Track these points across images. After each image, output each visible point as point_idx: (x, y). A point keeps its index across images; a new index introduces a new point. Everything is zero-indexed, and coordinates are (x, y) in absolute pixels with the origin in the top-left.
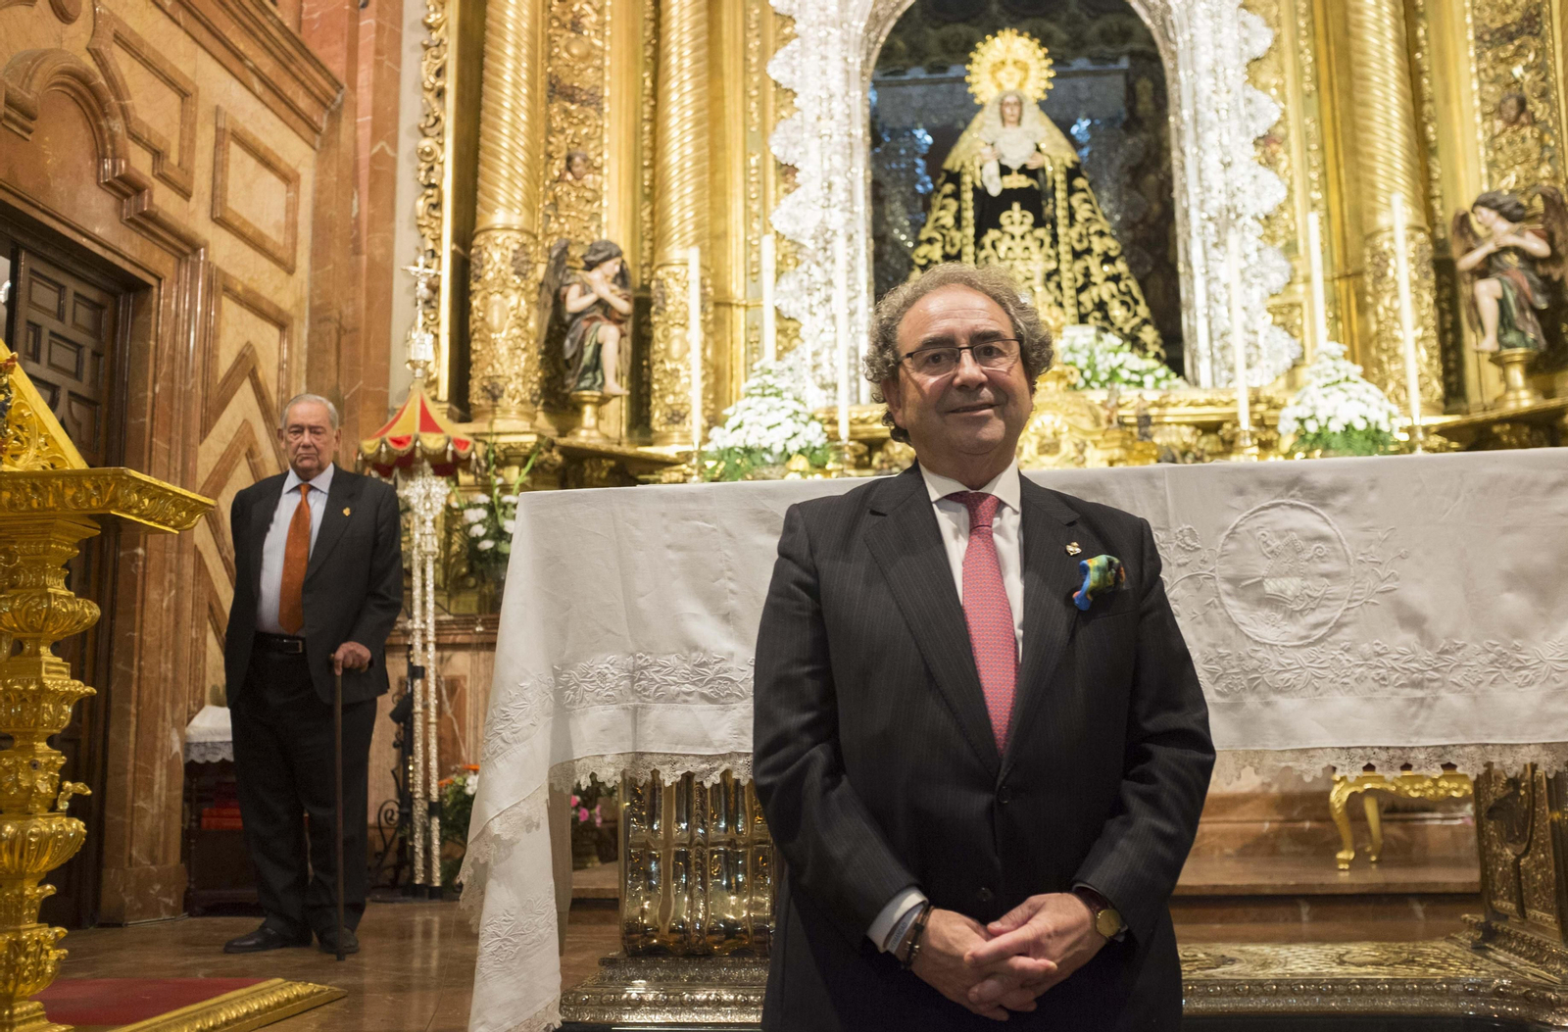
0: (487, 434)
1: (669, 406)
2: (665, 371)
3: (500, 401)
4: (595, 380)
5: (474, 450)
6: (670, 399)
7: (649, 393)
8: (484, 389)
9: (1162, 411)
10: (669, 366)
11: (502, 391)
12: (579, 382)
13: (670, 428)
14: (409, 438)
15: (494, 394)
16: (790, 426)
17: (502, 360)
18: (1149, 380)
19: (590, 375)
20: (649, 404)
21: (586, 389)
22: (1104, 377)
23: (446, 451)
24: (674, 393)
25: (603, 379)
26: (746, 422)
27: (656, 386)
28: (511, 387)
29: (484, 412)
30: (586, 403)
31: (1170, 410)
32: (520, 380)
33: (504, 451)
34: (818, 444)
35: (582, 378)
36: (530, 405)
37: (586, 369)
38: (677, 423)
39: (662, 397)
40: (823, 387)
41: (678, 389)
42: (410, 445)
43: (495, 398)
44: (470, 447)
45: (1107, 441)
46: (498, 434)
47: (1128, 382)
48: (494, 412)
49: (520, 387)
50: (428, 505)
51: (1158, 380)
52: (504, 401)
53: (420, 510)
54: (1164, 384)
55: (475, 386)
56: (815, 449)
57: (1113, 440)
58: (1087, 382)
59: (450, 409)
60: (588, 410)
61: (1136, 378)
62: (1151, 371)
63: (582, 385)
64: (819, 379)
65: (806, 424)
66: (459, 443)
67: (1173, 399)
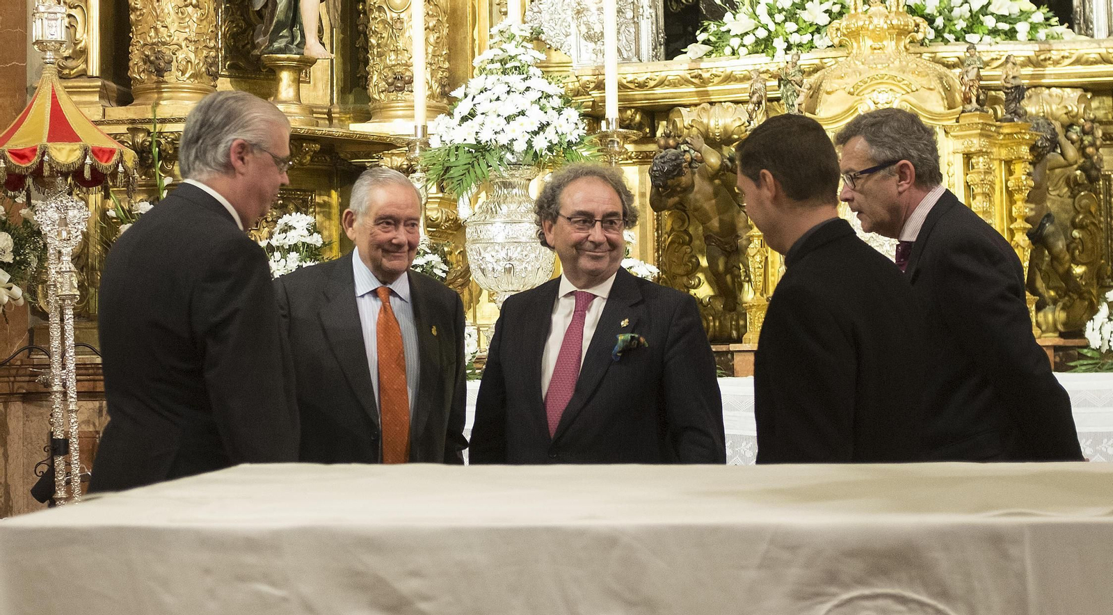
0: (149, 121)
1: (390, 68)
2: (384, 22)
3: (167, 77)
4: (293, 38)
5: (121, 160)
6: (391, 59)
7: (366, 48)
8: (146, 60)
9: (1039, 71)
10: (390, 15)
11: (170, 62)
12: (272, 41)
13: (392, 96)
14: (34, 150)
15: (159, 67)
16: (535, 117)
17: (168, 21)
18: (1022, 28)
19: (285, 32)
20: (366, 62)
21: (281, 51)
22: (961, 25)
23: (83, 164)
24: (396, 51)
25: (303, 36)
26: (479, 110)
27: (373, 41)
28: (181, 55)
29: (147, 91)
30: (282, 68)
31: (1050, 70)
32: (192, 48)
33: (172, 142)
34: (573, 138)
35: (275, 36)
36: (206, 79)
37: (280, 26)
38: (401, 89)
39: (380, 55)
40: (589, 38)
41: (401, 45)
42: (36, 159)
43: (160, 72)
44: (115, 157)
45: (961, 128)
46: (163, 121)
47: (994, 32)
48: (159, 91)
49: (192, 56)
50: (64, 234)
51: (1034, 27)
52: (172, 77)
53: (53, 242)
54: (1042, 33)
55: (135, 58)
56: (570, 143)
57: (971, 126)
58: (939, 33)
59: (103, 87)
60: (286, 77)
61: (1005, 27)
62: (1024, 15)
63: (276, 45)
64: (584, 29)
65: (559, 111)
66: (99, 153)
67: (1055, 55)
